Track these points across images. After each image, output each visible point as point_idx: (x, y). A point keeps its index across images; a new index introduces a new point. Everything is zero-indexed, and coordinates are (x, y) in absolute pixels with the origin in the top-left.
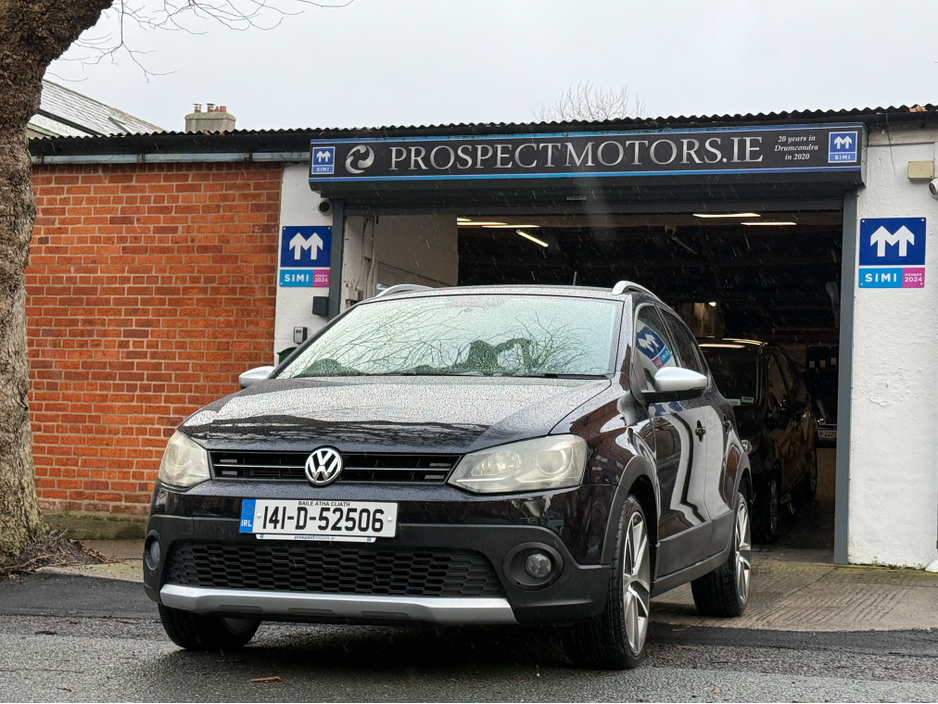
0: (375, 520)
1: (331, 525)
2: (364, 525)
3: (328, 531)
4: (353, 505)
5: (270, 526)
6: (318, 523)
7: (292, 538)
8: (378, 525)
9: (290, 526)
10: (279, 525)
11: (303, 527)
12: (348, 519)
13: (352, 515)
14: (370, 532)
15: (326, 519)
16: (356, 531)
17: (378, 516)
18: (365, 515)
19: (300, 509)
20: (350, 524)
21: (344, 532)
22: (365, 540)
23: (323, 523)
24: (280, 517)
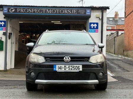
0: (78, 68)
1: (71, 69)
2: (76, 69)
3: (70, 70)
4: (74, 65)
5: (59, 70)
6: (68, 69)
7: (64, 71)
8: (79, 69)
9: (63, 69)
10: (61, 69)
11: (66, 69)
12: (73, 68)
13: (74, 67)
14: (78, 70)
15: (70, 68)
16: (75, 70)
17: (79, 67)
18: (76, 67)
19: (65, 66)
20: (74, 69)
21: (73, 70)
22: (77, 71)
23: (69, 69)
24: (61, 68)
